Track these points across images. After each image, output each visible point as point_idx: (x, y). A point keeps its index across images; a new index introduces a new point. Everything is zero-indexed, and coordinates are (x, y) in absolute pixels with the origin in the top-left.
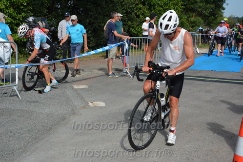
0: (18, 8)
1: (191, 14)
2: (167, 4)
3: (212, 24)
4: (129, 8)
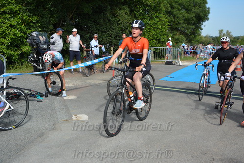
0: (28, 24)
1: (175, 33)
2: (156, 23)
3: (192, 41)
4: (123, 26)
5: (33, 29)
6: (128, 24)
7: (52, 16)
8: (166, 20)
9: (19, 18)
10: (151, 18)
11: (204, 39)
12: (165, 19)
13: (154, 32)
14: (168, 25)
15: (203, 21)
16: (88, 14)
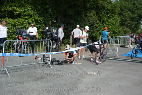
0: (38, 22)
1: (124, 27)
2: (112, 21)
4: (92, 23)
5: (40, 25)
6: (95, 22)
7: (51, 16)
8: (118, 19)
9: (33, 18)
10: (109, 18)
13: (111, 27)
14: (120, 22)
16: (71, 16)
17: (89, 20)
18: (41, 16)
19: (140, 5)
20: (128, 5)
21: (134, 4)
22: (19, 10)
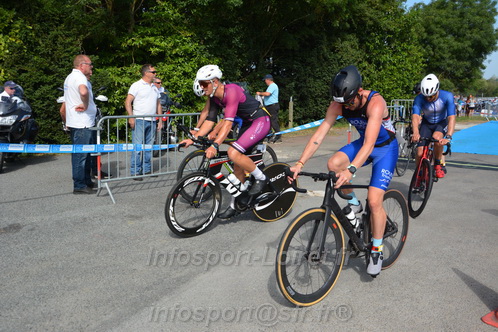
2: (403, 61)
6: (356, 64)
7: (240, 56)
8: (420, 54)
9: (195, 62)
10: (394, 53)
11: (486, 84)
12: (417, 51)
13: (399, 76)
14: (423, 63)
15: (486, 53)
16: (293, 50)
17: (339, 60)
18: (216, 56)
19: (478, 17)
20: (447, 17)
21: (462, 15)
22: (160, 44)
